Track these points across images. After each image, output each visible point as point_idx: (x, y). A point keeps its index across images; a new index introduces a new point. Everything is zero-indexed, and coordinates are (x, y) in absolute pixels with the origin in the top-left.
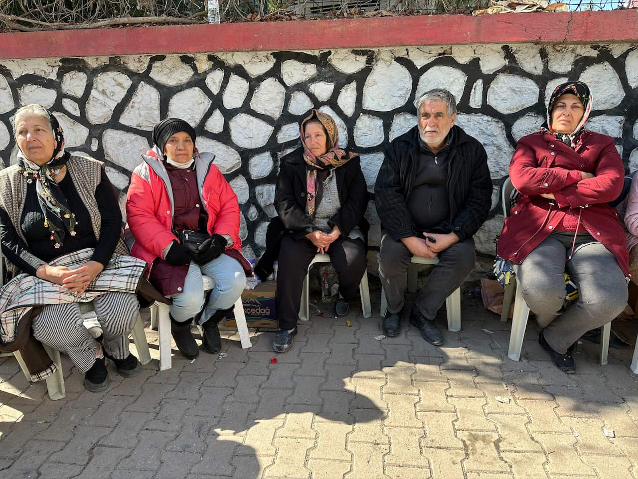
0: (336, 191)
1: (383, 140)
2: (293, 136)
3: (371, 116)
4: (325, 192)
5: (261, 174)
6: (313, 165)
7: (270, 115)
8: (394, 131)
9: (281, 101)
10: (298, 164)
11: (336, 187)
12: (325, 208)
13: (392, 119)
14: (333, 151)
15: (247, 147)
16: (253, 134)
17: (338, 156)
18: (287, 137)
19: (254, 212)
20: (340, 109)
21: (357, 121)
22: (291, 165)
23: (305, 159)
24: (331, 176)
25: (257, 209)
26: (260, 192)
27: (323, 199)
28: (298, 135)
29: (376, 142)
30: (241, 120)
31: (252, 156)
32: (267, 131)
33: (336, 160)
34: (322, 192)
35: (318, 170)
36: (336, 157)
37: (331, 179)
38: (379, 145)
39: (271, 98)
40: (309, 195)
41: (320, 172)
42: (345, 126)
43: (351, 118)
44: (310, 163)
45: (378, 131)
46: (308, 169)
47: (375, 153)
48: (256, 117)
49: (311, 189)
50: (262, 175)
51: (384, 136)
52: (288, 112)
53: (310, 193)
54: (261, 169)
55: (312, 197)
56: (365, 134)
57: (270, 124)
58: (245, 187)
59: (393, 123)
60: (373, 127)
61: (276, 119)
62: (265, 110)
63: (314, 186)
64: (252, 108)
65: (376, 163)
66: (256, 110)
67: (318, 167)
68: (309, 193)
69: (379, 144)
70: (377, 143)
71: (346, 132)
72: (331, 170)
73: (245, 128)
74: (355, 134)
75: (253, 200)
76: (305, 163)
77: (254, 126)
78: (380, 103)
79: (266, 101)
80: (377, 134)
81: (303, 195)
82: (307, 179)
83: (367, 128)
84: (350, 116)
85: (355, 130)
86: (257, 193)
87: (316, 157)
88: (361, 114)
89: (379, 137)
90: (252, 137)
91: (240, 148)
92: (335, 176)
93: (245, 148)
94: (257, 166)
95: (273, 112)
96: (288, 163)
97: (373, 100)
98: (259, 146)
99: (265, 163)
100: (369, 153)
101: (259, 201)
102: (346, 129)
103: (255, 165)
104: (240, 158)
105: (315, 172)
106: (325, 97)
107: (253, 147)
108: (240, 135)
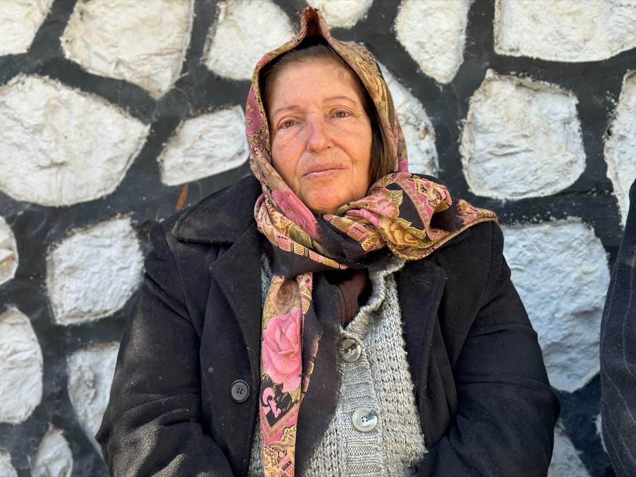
0: (404, 374)
1: (579, 169)
2: (223, 160)
3: (529, 80)
4: (350, 378)
5: (95, 303)
6: (299, 249)
7: (136, 81)
8: (622, 138)
9: (178, 29)
10: (227, 245)
11: (401, 353)
12: (348, 460)
13: (616, 91)
14: (394, 187)
15: (40, 202)
16: (68, 152)
17: (420, 206)
18: (199, 161)
19: (56, 459)
20: (407, 53)
21: (473, 98)
22: (194, 250)
23: (264, 224)
24: (375, 303)
25: (71, 447)
26: (89, 375)
27: (339, 412)
28: (240, 154)
29: (552, 177)
30: (24, 99)
31: (62, 235)
32: (123, 142)
33: (407, 224)
34: (336, 379)
35: (321, 275)
36: (408, 210)
37: (377, 314)
38: (563, 193)
39: (143, 21)
40: (268, 392)
41: (324, 284)
42: (426, 121)
43: (447, 87)
44: (287, 244)
45: (557, 138)
46: (275, 269)
47: (547, 220)
48: (83, 89)
49: (278, 363)
50: (98, 308)
51: (583, 156)
52: (204, 68)
53: (277, 381)
54: (93, 285)
55: (284, 402)
56: (505, 151)
57: (134, 115)
58: (25, 355)
59: (620, 108)
60: (535, 121)
61: (157, 96)
62: (119, 62)
63: (297, 348)
64: (68, 55)
65: (553, 261)
66: (85, 65)
67: (321, 259)
68: (270, 384)
69: (564, 184)
70: (557, 182)
71: (429, 143)
72: (382, 274)
73: (38, 130)
74: (465, 150)
75: (58, 407)
76: (262, 240)
77: (75, 122)
78: (565, 31)
79: (124, 30)
80: (554, 148)
81: (239, 391)
82: (266, 314)
83: (511, 126)
84: (444, 81)
85: (465, 135)
86: (73, 379)
87: (318, 215)
88: (490, 73)
89: (562, 159)
90: (62, 164)
91: (18, 205)
92: (394, 301)
93: (35, 205)
94: (77, 273)
95: (147, 68)
96: (182, 241)
97: (535, 18)
98: (91, 194)
99: (111, 261)
100: (521, 220)
101: (80, 413)
102: (432, 130)
103: (72, 270)
104: (14, 244)
105: (305, 284)
106: (348, 15)
107: (68, 198)
108: (19, 155)
